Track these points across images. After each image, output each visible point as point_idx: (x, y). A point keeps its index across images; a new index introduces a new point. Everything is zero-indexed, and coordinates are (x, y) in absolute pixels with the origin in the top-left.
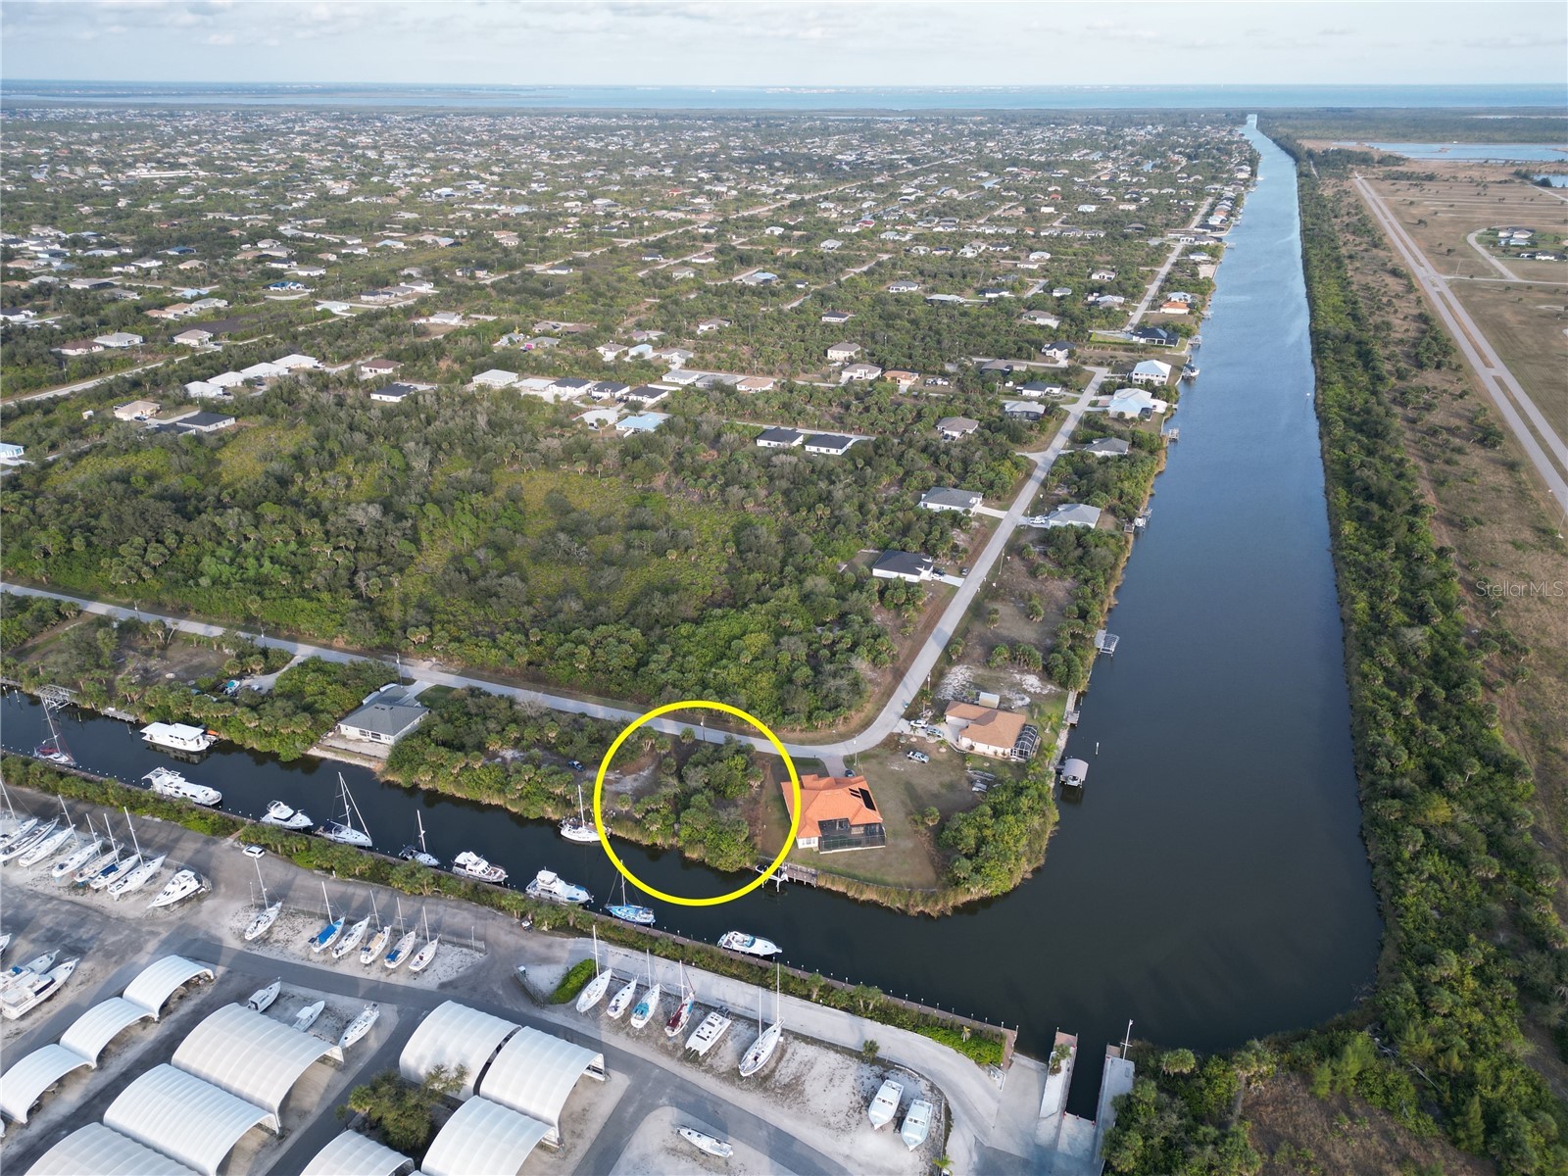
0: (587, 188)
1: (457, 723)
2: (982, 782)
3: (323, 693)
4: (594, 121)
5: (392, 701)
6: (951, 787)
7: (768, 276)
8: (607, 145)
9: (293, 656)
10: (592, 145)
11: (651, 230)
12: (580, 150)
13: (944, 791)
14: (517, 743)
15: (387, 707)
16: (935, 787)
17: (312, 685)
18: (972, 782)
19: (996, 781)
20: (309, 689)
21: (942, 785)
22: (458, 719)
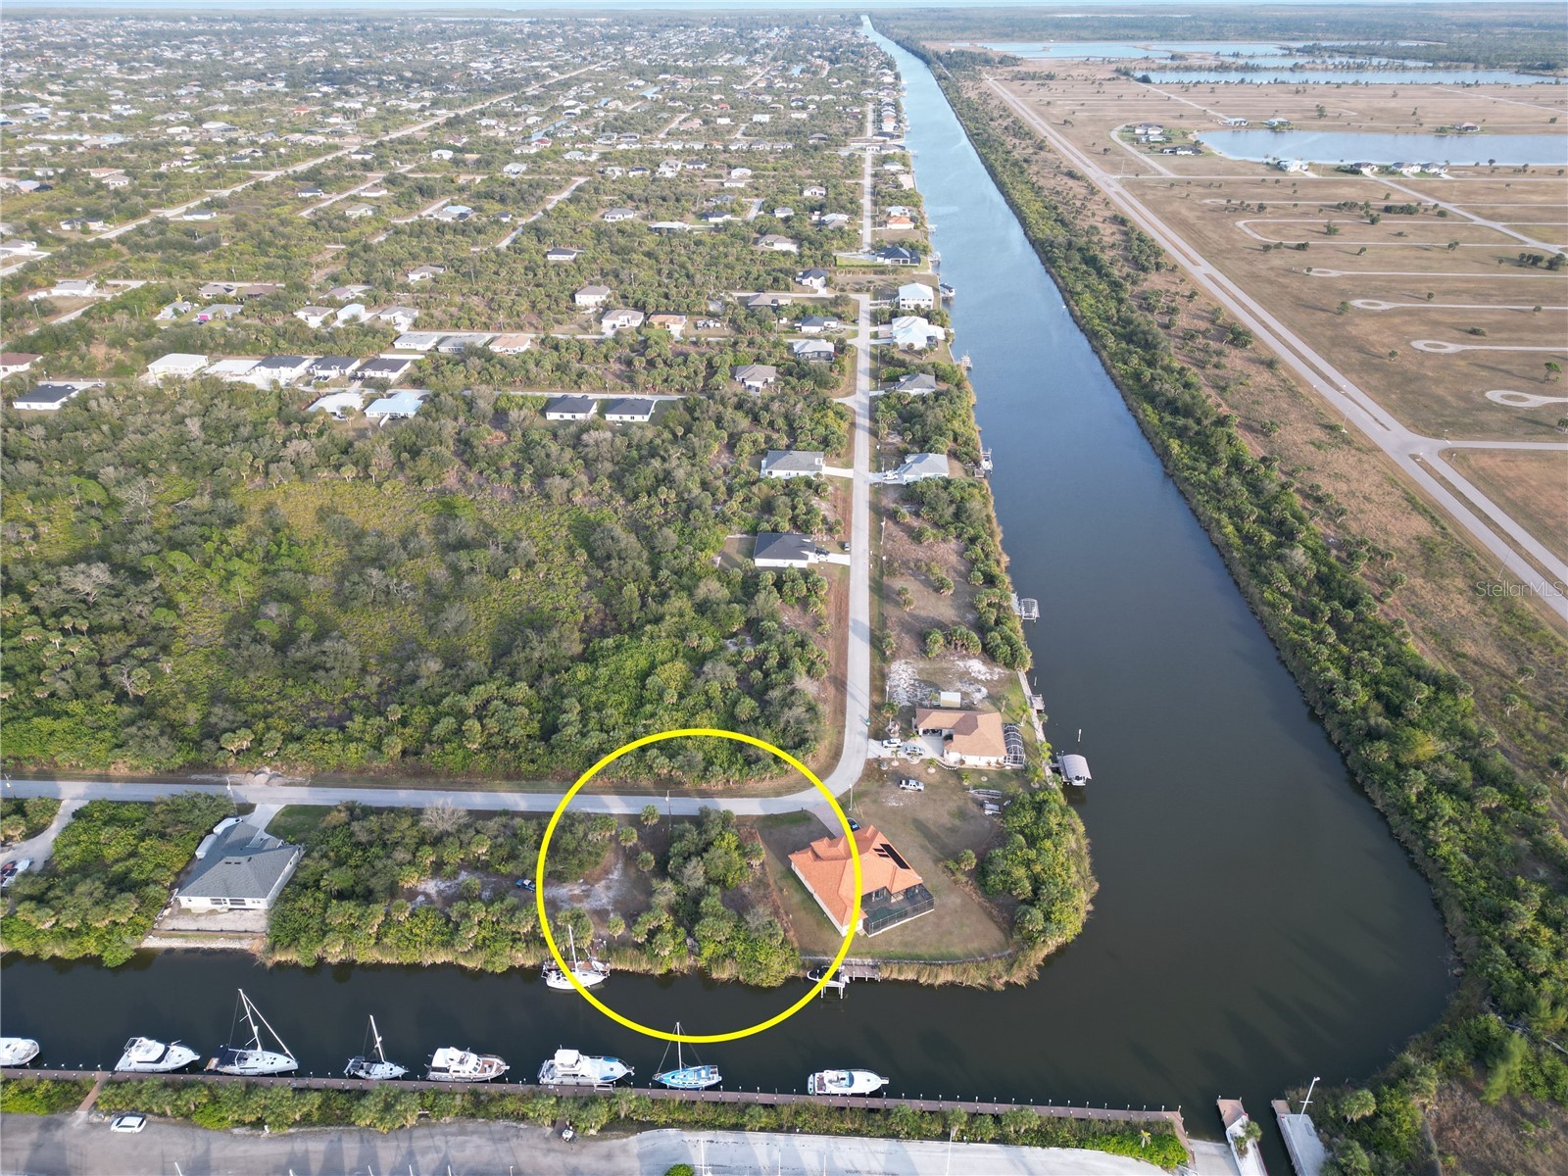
0: (187, 108)
1: (352, 862)
2: (992, 801)
3: (133, 854)
4: (158, 24)
5: (243, 847)
6: (962, 814)
7: (463, 209)
8: (189, 55)
9: (59, 801)
10: (168, 54)
11: (294, 159)
12: (158, 61)
13: (957, 822)
14: (438, 868)
15: (242, 859)
16: (946, 820)
17: (114, 845)
18: (982, 805)
19: (1005, 797)
20: (110, 853)
21: (952, 815)
22: (349, 856)
